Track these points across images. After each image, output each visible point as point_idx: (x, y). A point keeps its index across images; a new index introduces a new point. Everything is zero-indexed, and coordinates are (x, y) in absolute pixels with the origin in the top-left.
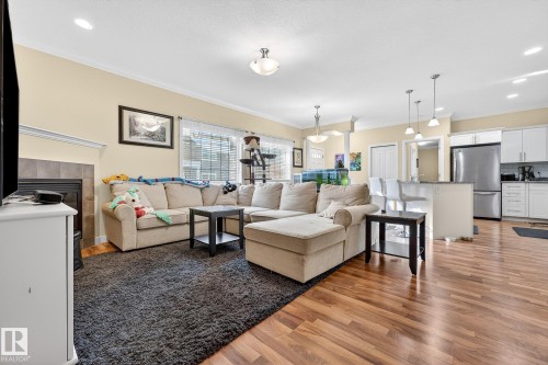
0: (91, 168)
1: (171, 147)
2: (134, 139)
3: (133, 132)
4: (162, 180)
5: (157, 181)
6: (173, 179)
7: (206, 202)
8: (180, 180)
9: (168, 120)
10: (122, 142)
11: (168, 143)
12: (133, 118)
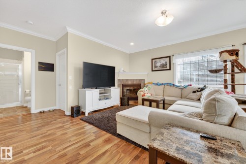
0: (144, 80)
1: (170, 69)
2: (156, 69)
3: (156, 67)
4: (164, 84)
8: (170, 84)
9: (168, 58)
10: (152, 71)
11: (168, 68)
12: (156, 61)
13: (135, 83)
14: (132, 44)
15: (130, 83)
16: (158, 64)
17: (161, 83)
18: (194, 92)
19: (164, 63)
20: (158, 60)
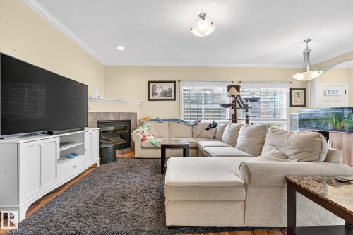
0: (136, 114)
1: (175, 99)
2: (155, 97)
3: (154, 94)
4: (168, 120)
5: (165, 120)
6: (174, 120)
7: (195, 135)
8: (178, 120)
9: (173, 84)
10: (149, 100)
11: (173, 97)
12: (155, 86)
13: (121, 119)
14: (121, 48)
15: (112, 118)
16: (159, 91)
17: (164, 119)
18: (208, 129)
19: (168, 90)
20: (158, 85)
